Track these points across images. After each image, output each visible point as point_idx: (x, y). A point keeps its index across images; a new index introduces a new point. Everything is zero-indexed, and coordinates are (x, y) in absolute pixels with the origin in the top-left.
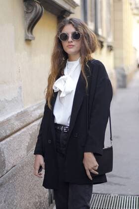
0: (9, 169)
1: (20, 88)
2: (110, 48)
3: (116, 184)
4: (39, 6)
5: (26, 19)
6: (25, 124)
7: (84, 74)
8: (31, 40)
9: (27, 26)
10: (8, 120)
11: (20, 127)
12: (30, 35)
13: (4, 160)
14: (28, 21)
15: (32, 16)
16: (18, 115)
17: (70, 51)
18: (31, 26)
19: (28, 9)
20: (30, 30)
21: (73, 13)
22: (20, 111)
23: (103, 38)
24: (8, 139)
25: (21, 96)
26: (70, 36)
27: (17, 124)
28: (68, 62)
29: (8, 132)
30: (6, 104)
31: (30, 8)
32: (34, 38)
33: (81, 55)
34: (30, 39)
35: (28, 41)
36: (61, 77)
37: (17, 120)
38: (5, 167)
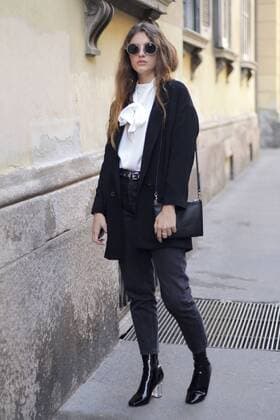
0: (60, 231)
1: (78, 124)
2: (247, 72)
3: (230, 287)
4: (106, 6)
5: (87, 25)
6: (84, 174)
7: (159, 100)
8: (93, 56)
9: (89, 35)
10: (60, 166)
11: (77, 177)
12: (93, 48)
14: (91, 27)
15: (96, 19)
16: (73, 162)
17: (141, 69)
18: (95, 35)
19: (89, 9)
21: (165, 13)
22: (77, 157)
23: (232, 54)
24: (59, 191)
25: (78, 135)
26: (142, 48)
27: (73, 174)
28: (138, 85)
29: (60, 182)
31: (93, 8)
32: (99, 53)
33: (156, 75)
34: (93, 53)
35: (90, 56)
36: (130, 106)
37: (72, 168)
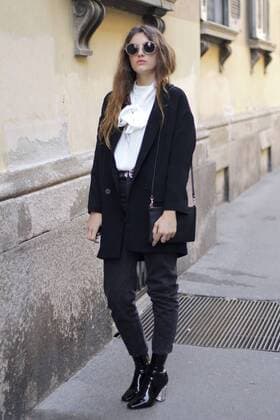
1: (65, 125)
3: (239, 284)
6: (68, 175)
8: (85, 56)
10: (40, 168)
11: (59, 179)
12: (83, 49)
13: (30, 220)
15: (85, 20)
16: (56, 163)
17: (140, 68)
18: (85, 36)
20: (84, 41)
22: (62, 158)
25: (66, 137)
26: (141, 47)
27: (54, 175)
28: (136, 86)
29: (37, 183)
30: (40, 147)
31: (82, 9)
32: (91, 53)
34: (83, 54)
35: (80, 57)
38: (30, 230)
